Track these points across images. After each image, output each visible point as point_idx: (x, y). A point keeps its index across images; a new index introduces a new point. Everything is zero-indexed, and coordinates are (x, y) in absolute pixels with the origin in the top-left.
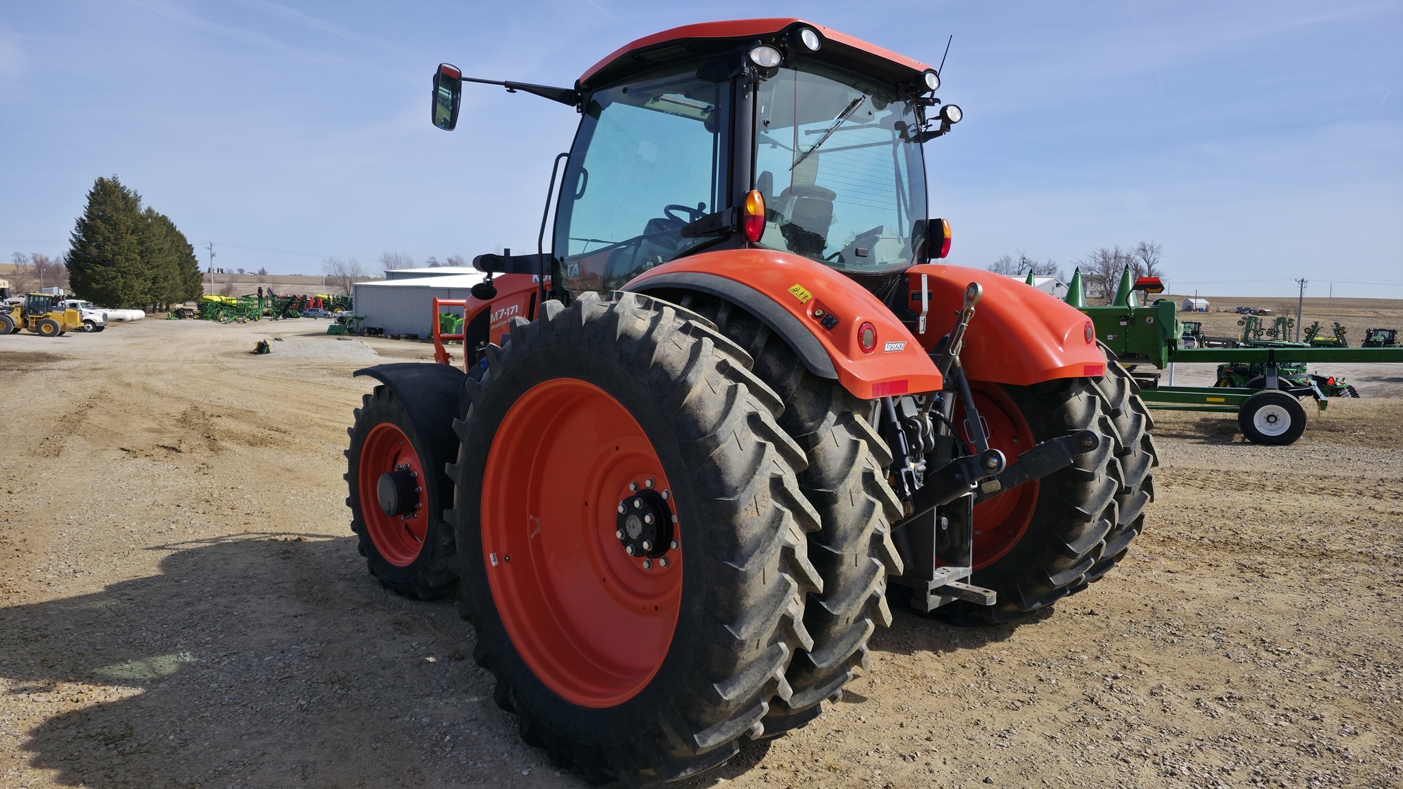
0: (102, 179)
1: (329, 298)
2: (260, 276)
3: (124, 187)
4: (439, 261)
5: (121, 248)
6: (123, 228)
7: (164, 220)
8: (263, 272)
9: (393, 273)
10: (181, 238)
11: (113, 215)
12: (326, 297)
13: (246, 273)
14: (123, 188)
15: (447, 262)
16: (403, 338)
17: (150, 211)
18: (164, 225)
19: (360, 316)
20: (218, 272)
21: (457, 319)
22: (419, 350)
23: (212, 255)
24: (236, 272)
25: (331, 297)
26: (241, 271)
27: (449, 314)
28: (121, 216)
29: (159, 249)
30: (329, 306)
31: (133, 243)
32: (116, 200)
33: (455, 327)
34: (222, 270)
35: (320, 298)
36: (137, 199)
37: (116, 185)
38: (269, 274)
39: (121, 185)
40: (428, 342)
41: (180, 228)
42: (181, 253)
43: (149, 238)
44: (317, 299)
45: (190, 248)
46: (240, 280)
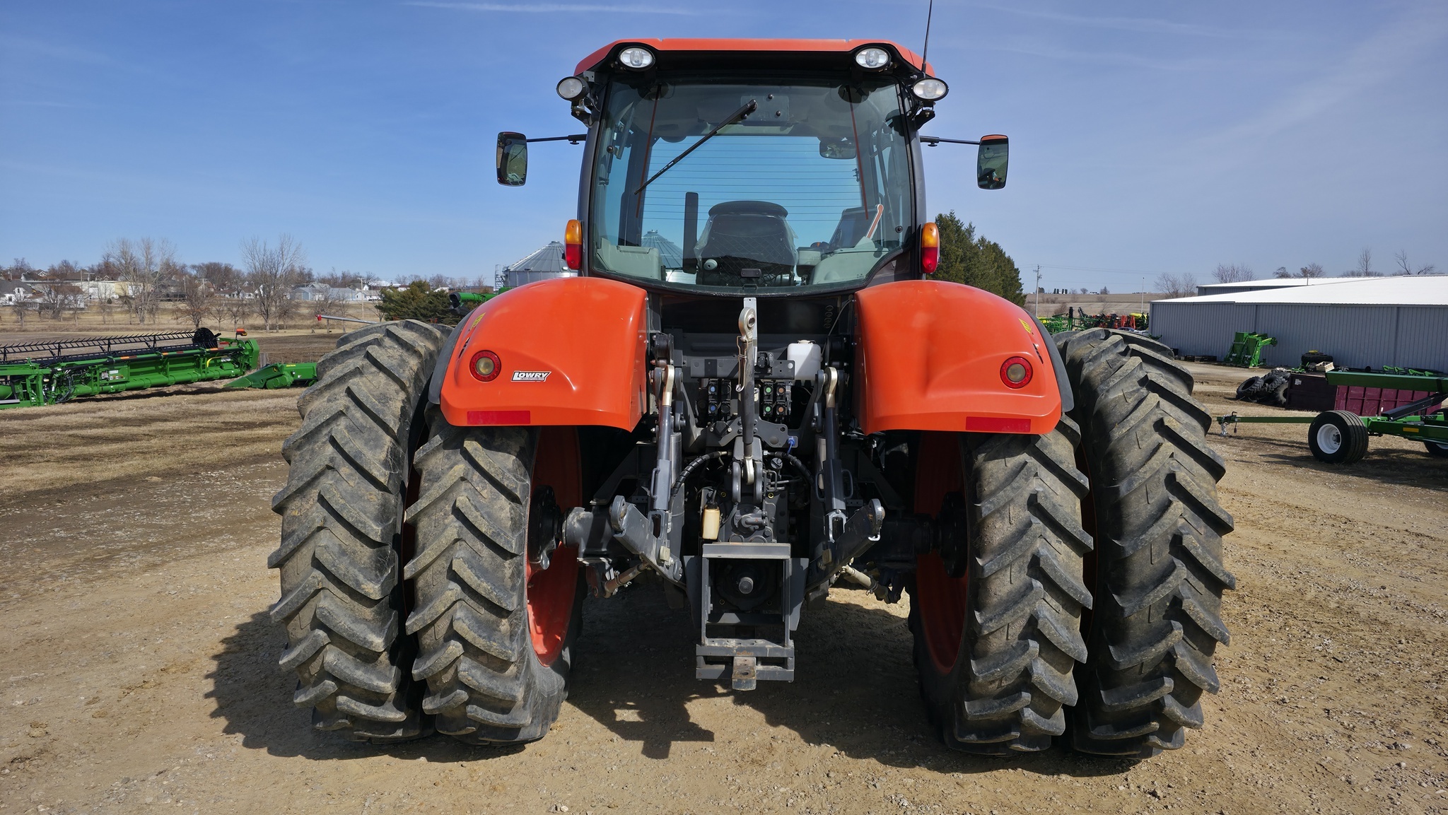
0: (941, 215)
1: (1143, 317)
2: (1102, 295)
3: (959, 220)
4: (1289, 271)
5: (949, 276)
6: (953, 257)
7: (995, 248)
8: (1105, 292)
9: (1206, 288)
10: (1009, 262)
11: (946, 247)
12: (1141, 315)
13: (1088, 293)
14: (957, 222)
15: (1300, 272)
16: (1198, 360)
17: (983, 240)
18: (994, 251)
19: (1155, 336)
20: (1063, 292)
21: (1263, 339)
22: (1206, 374)
23: (1039, 277)
24: (1080, 292)
25: (1145, 316)
26: (1084, 291)
27: (1255, 333)
28: (953, 247)
29: (982, 275)
30: (1143, 325)
31: (960, 270)
32: (950, 233)
33: (1259, 348)
34: (1066, 291)
35: (1133, 316)
36: (970, 231)
37: (952, 219)
38: (1111, 293)
39: (957, 219)
40: (1224, 365)
41: (1008, 253)
42: (1007, 277)
43: (975, 265)
44: (1130, 317)
45: (1017, 271)
46: (1081, 300)
